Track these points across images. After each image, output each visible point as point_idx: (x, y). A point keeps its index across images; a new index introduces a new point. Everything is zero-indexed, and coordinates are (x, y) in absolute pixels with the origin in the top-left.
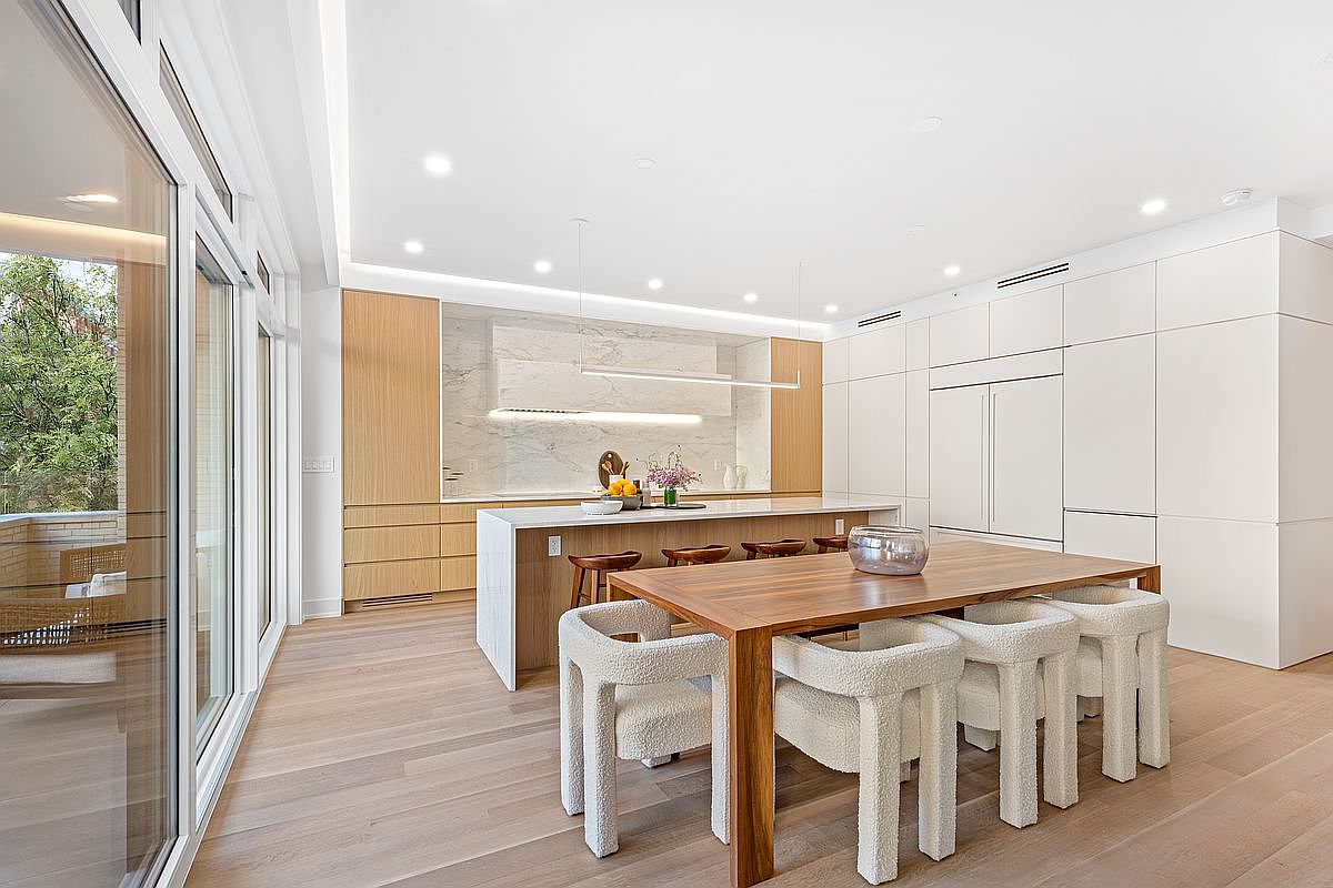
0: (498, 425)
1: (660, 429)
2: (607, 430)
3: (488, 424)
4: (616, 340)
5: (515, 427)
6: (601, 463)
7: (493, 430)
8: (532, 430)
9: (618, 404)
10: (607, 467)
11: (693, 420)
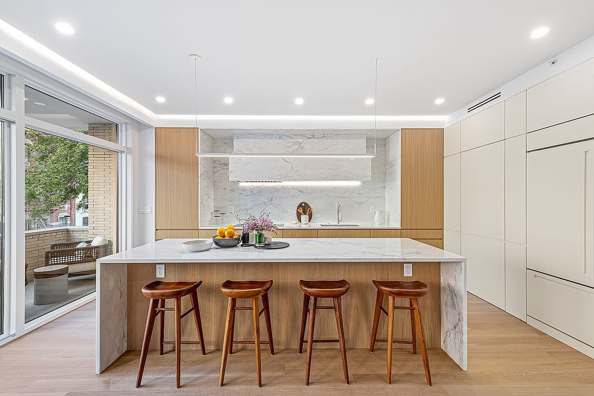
0: (244, 189)
1: (334, 189)
2: (301, 190)
3: (239, 189)
4: (300, 141)
5: (252, 190)
6: (298, 209)
7: (241, 192)
8: (261, 191)
9: (295, 176)
10: (301, 211)
11: (357, 183)
